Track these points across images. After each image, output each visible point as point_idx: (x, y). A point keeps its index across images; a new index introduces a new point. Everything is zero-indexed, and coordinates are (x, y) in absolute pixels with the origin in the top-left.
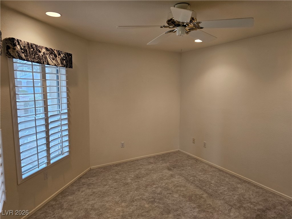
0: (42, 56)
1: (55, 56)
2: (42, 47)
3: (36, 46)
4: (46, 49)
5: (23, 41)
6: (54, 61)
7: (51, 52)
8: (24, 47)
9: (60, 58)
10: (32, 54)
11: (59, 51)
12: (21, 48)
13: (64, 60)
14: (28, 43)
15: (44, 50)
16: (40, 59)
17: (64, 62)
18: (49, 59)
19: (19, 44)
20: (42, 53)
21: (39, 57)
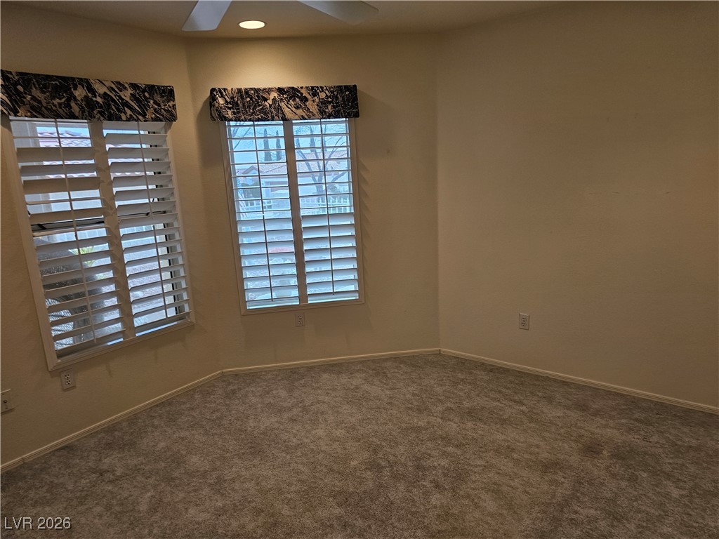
0: (270, 106)
1: (301, 101)
2: (269, 91)
3: (256, 90)
4: (280, 90)
5: (229, 89)
6: (300, 112)
7: (292, 93)
8: (232, 98)
9: (317, 100)
10: (249, 107)
11: (313, 88)
12: (226, 101)
13: (330, 103)
14: (240, 90)
15: (274, 95)
16: (266, 114)
17: (330, 107)
18: (286, 110)
19: (222, 96)
20: (270, 102)
21: (262, 111)
